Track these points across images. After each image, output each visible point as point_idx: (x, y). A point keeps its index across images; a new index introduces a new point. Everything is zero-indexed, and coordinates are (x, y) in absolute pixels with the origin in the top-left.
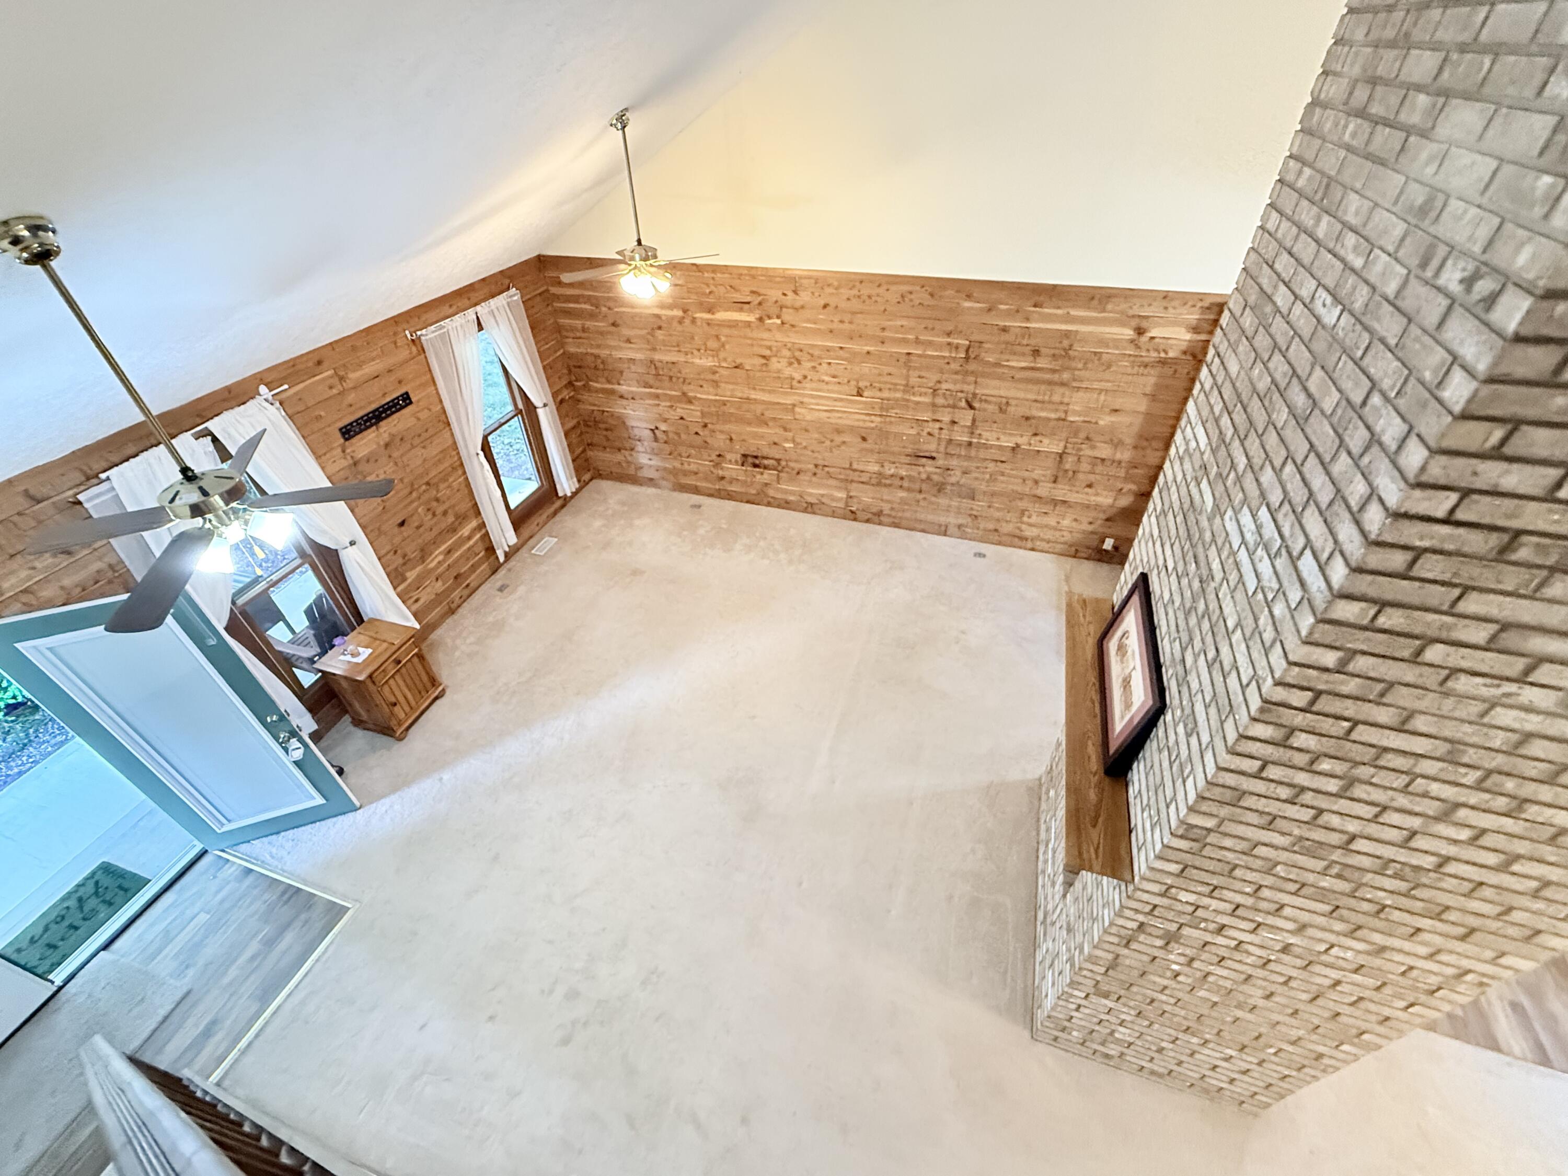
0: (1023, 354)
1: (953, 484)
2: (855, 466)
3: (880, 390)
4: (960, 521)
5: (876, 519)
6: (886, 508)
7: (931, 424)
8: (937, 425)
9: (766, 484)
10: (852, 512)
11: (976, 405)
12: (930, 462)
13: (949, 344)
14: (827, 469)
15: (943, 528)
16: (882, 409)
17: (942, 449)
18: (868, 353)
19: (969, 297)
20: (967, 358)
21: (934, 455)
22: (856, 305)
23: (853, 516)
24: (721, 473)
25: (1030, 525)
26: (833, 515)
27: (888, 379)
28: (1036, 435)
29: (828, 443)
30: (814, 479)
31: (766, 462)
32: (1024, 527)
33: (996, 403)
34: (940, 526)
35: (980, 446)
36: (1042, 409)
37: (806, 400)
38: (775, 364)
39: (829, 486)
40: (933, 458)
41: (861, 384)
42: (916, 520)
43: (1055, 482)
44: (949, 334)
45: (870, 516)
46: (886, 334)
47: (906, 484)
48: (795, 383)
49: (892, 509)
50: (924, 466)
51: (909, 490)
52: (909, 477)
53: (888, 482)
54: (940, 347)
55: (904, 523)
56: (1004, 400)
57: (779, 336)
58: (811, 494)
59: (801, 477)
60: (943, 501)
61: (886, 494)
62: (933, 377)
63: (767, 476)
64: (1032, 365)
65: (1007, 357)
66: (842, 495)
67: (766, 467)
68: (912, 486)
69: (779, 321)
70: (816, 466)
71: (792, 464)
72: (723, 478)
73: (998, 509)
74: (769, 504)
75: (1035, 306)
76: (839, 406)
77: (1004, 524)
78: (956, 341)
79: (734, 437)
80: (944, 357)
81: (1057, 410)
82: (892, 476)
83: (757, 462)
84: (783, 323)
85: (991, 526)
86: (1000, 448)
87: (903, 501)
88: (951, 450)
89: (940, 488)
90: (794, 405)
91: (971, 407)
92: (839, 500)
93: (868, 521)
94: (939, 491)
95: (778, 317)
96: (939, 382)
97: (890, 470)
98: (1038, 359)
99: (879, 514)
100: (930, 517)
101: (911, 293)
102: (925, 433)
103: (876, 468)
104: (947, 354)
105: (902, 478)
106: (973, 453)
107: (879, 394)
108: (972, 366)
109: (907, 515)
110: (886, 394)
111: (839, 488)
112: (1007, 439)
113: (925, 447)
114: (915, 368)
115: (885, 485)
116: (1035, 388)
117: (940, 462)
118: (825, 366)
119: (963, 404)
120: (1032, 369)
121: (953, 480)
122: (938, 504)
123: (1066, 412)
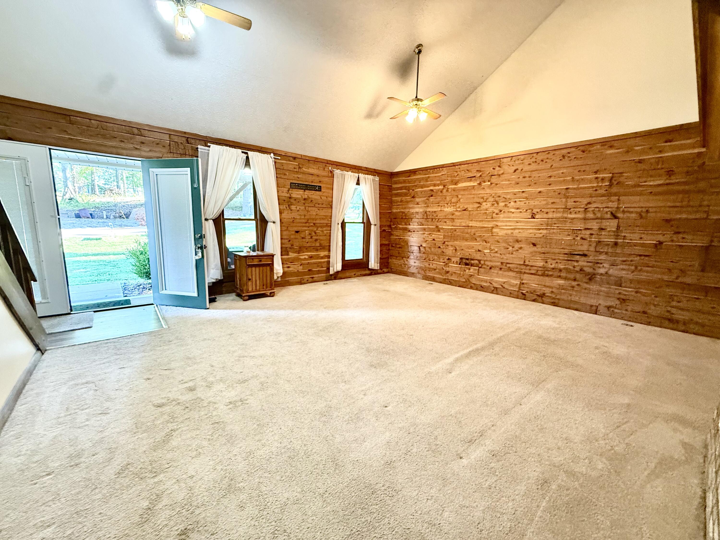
0: (660, 176)
1: (602, 274)
2: (527, 263)
3: (547, 213)
4: (609, 303)
5: (540, 299)
6: (547, 291)
7: (583, 232)
8: (588, 232)
9: (471, 276)
10: (523, 294)
11: (620, 215)
12: (583, 258)
13: (597, 178)
14: (508, 265)
15: (594, 308)
16: (547, 225)
17: (592, 249)
18: (540, 192)
19: (611, 147)
20: (611, 185)
21: (586, 253)
22: (534, 167)
23: (524, 297)
24: (448, 269)
25: (682, 309)
26: (511, 295)
27: (553, 206)
28: (679, 233)
29: (511, 248)
30: (500, 272)
31: (472, 262)
32: (674, 311)
33: (637, 213)
34: (592, 306)
35: (623, 246)
36: (681, 213)
37: (499, 224)
38: (485, 205)
39: (509, 277)
40: (585, 255)
41: (535, 211)
42: (571, 301)
43: (703, 271)
44: (596, 172)
45: (535, 297)
46: (552, 179)
47: (563, 274)
48: (494, 215)
49: (552, 292)
50: (577, 261)
51: (566, 279)
52: (566, 269)
53: (550, 273)
54: (590, 181)
55: (561, 303)
56: (644, 210)
57: (488, 191)
58: (496, 282)
59: (492, 270)
60: (594, 287)
61: (547, 281)
62: (585, 201)
63: (473, 270)
64: (668, 181)
65: (644, 179)
66: (518, 282)
67: (472, 265)
68: (569, 276)
69: (489, 183)
70: (502, 263)
71: (487, 263)
72: (448, 272)
73: (644, 295)
74: (471, 288)
75: (666, 142)
76: (519, 225)
77: (653, 307)
78: (601, 176)
79: (458, 248)
80: (593, 187)
81: (697, 212)
82: (553, 269)
83: (468, 262)
84: (491, 184)
85: (638, 308)
86: (643, 245)
87: (561, 287)
88: (599, 249)
89: (591, 278)
90: (493, 228)
91: (615, 217)
92: (513, 286)
93: (534, 300)
94: (590, 279)
95: (489, 181)
96: (589, 203)
97: (551, 265)
98: (672, 177)
99: (542, 296)
100: (583, 300)
101: (569, 153)
102: (578, 238)
103: (541, 264)
104: (595, 185)
105: (560, 270)
106: (619, 250)
107: (545, 216)
108: (614, 190)
109: (564, 297)
110: (550, 215)
111: (515, 278)
112: (649, 237)
113: (580, 248)
114: (572, 197)
115: (547, 276)
116: (672, 197)
117: (591, 258)
118: (512, 203)
119: (609, 216)
120: (667, 184)
121: (602, 271)
122: (590, 290)
123: (707, 212)
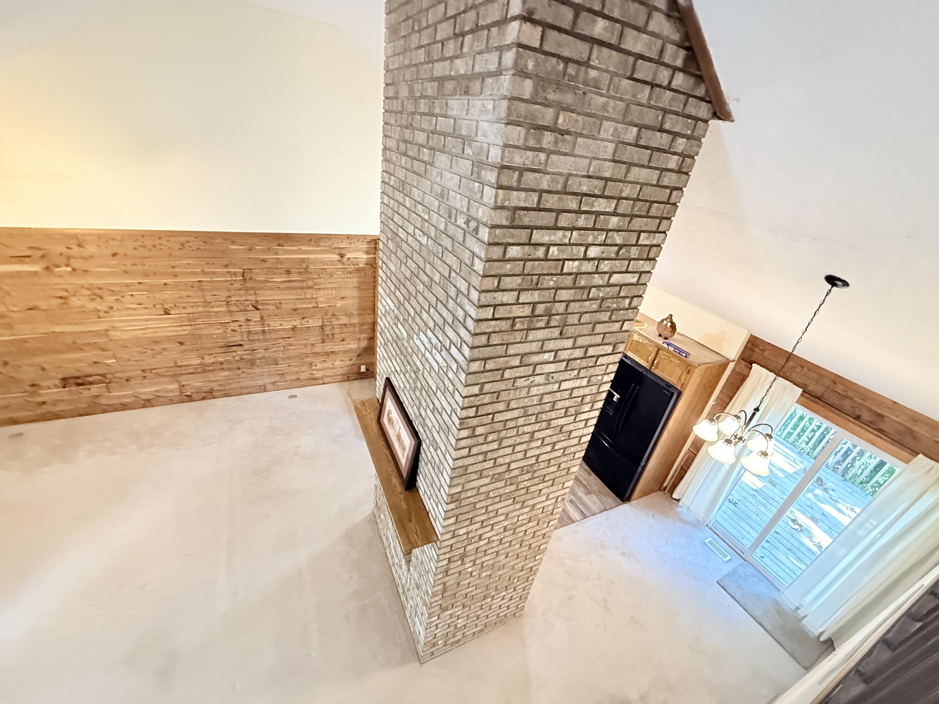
0: (281, 274)
1: (260, 359)
2: (180, 364)
3: (184, 308)
4: (273, 380)
5: (209, 395)
6: (215, 386)
7: (232, 324)
8: (237, 324)
9: (97, 397)
10: (188, 396)
11: (260, 307)
12: (240, 348)
13: (229, 272)
14: (154, 371)
15: (262, 387)
16: (190, 320)
17: (245, 338)
18: (166, 284)
19: (233, 243)
20: (244, 280)
21: (241, 343)
22: (142, 252)
23: (190, 398)
24: (40, 399)
25: (318, 370)
26: (172, 402)
27: (190, 300)
28: (304, 318)
29: (149, 352)
30: (146, 381)
31: (90, 379)
32: (314, 372)
33: (272, 304)
34: (260, 386)
35: (270, 331)
36: (303, 303)
37: (117, 325)
38: (74, 301)
39: (163, 383)
40: (241, 345)
41: (166, 306)
42: (242, 387)
43: (323, 342)
44: (226, 266)
45: (204, 395)
46: (177, 270)
47: (225, 366)
48: (101, 314)
49: (221, 385)
50: (235, 352)
51: (229, 369)
52: (226, 361)
53: (211, 368)
54: (223, 274)
55: (233, 392)
56: (278, 302)
57: (73, 280)
58: (145, 393)
59: (132, 382)
60: (257, 370)
61: (212, 376)
62: (225, 294)
63: (95, 390)
64: (288, 279)
65: (271, 276)
66: (176, 386)
67: (91, 383)
68: (231, 366)
69: (69, 269)
70: (143, 371)
71: (118, 375)
72: (44, 403)
73: (295, 366)
74: (104, 412)
75: (279, 246)
76: (150, 324)
77: (302, 374)
78: (233, 270)
79: (45, 366)
80: (228, 281)
81: (311, 303)
82: (213, 363)
83: (79, 381)
84: (74, 270)
85: (294, 377)
86: (284, 330)
87: (227, 378)
88: (252, 337)
89: (252, 363)
90: (107, 330)
91: (257, 309)
92: (172, 391)
93: (203, 399)
94: (252, 365)
95: (67, 266)
96: (230, 297)
97: (209, 360)
98: (291, 275)
99: (211, 391)
100: (251, 383)
101: (188, 242)
102: (229, 331)
103: (198, 361)
104: (229, 279)
105: (222, 363)
106: (268, 336)
107: (184, 311)
108: (249, 284)
109: (233, 386)
110: (190, 310)
111: (170, 383)
112: (287, 324)
113: (234, 339)
114: (208, 290)
115: (210, 371)
116: (295, 292)
117: (246, 347)
118: (128, 298)
119: (251, 308)
120: (289, 281)
121: (259, 356)
122: (254, 373)
123: (317, 303)
